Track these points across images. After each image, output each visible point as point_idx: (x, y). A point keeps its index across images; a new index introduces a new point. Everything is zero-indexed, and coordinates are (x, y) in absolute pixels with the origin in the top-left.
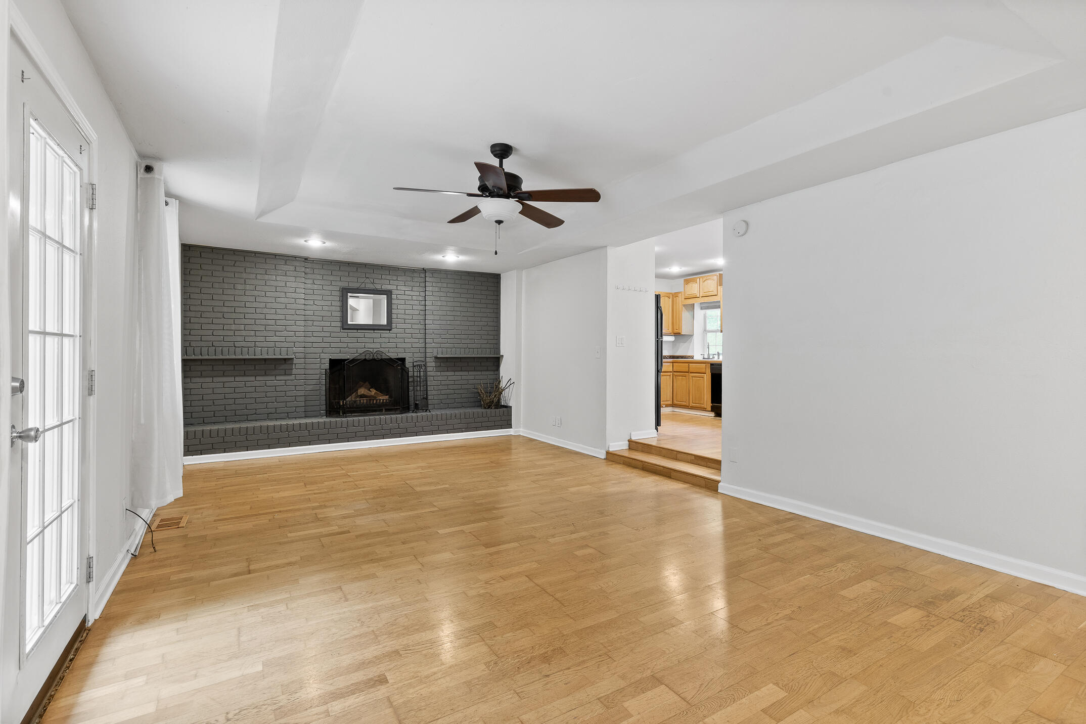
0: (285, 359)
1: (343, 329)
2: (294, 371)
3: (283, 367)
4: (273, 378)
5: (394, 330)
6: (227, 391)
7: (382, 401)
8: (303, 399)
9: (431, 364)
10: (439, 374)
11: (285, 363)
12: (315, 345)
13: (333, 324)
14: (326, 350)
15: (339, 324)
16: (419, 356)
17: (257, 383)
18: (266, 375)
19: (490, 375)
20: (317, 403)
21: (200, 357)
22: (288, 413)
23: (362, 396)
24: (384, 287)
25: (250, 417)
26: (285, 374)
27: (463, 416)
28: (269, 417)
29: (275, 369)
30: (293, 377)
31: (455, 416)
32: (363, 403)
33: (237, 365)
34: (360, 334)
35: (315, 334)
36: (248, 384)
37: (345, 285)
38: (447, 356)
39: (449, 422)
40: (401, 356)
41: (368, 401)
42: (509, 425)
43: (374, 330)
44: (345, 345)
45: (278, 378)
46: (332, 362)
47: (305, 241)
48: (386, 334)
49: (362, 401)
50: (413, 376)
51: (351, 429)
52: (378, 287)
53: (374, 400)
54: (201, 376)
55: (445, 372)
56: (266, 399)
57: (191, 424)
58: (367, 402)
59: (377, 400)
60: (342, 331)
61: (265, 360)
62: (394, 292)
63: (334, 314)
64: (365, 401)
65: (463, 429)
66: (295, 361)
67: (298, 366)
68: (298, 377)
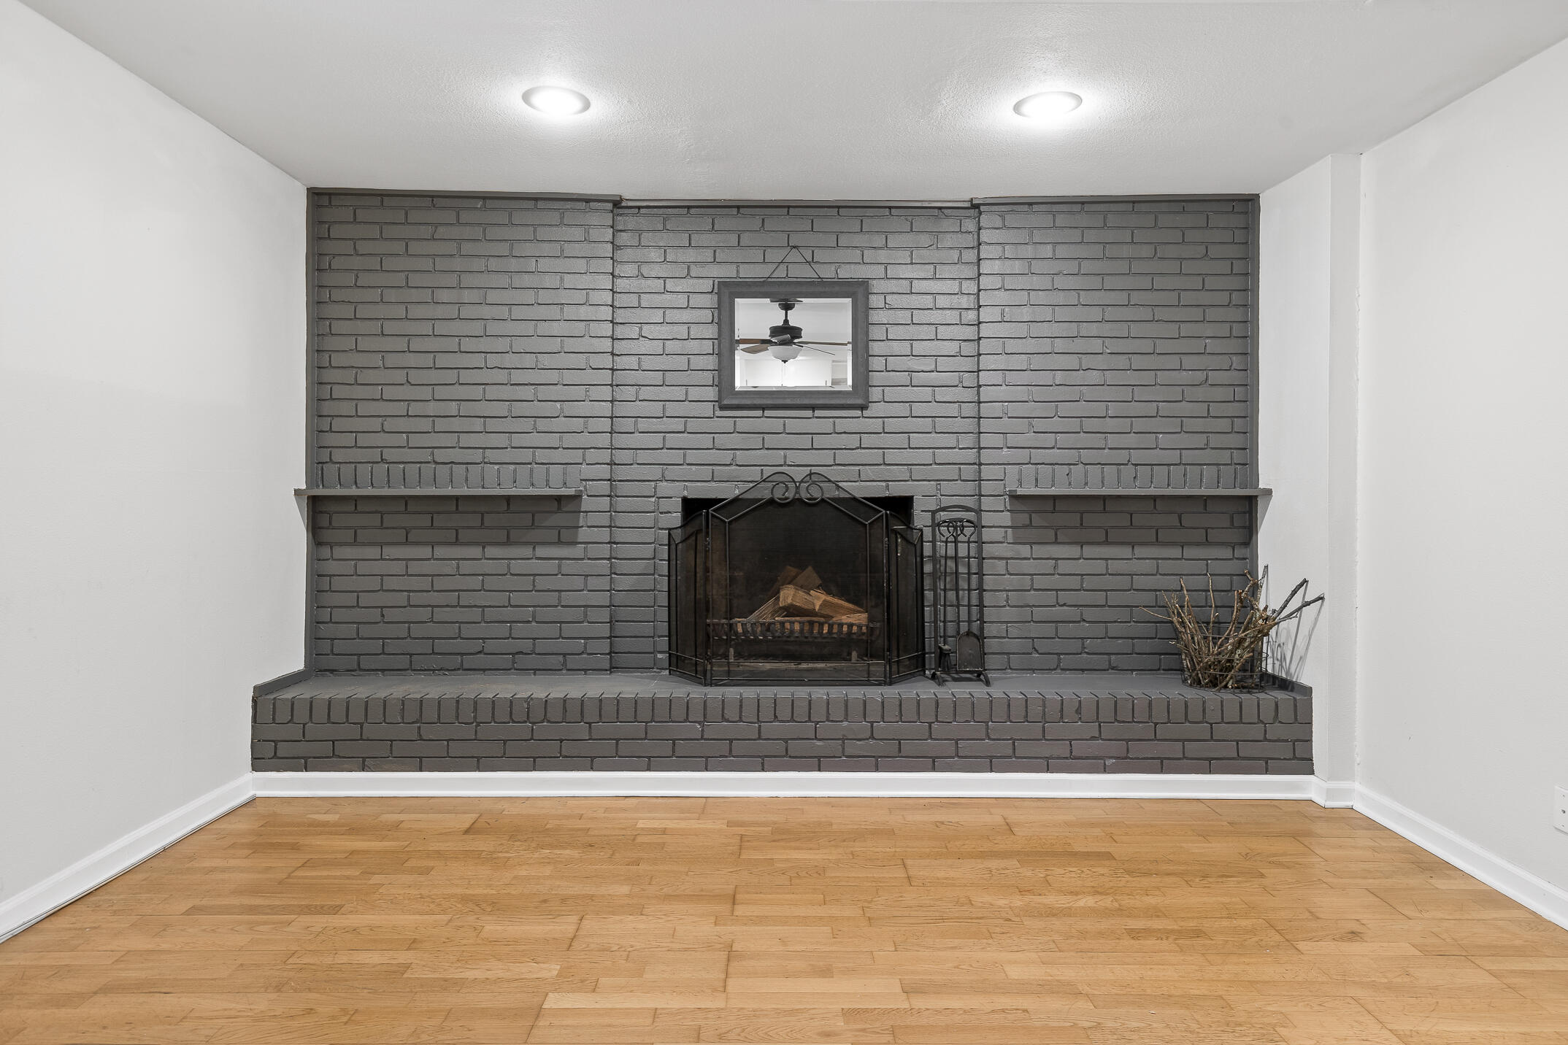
0: (559, 499)
1: (723, 408)
2: (584, 534)
3: (556, 519)
4: (527, 551)
5: (874, 410)
6: (415, 583)
7: (845, 629)
8: (605, 615)
9: (997, 518)
10: (1025, 550)
11: (559, 508)
12: (643, 457)
13: (694, 393)
14: (672, 472)
15: (711, 393)
16: (956, 492)
17: (488, 566)
18: (508, 542)
19: (1219, 560)
20: (647, 629)
21: (353, 491)
22: (564, 655)
23: (791, 611)
24: (845, 273)
25: (469, 662)
26: (559, 543)
27: (1107, 714)
28: (517, 664)
29: (533, 526)
30: (578, 551)
31: (1078, 711)
32: (792, 631)
33: (438, 513)
34: (770, 422)
35: (643, 424)
36: (466, 567)
37: (728, 272)
38: (1053, 491)
39: (1053, 729)
40: (898, 490)
41: (806, 628)
42: (1302, 762)
43: (813, 408)
44: (726, 457)
45: (541, 551)
46: (692, 507)
48: (850, 421)
49: (788, 625)
50: (933, 558)
51: (714, 729)
52: (827, 273)
53: (821, 625)
54: (355, 542)
55: (1049, 548)
56: (508, 613)
57: (332, 671)
58: (802, 630)
59: (831, 626)
60: (719, 413)
61: (508, 499)
62: (877, 286)
63: (698, 362)
64: (797, 627)
65: (1109, 762)
66: (587, 503)
67: (593, 519)
68: (594, 551)
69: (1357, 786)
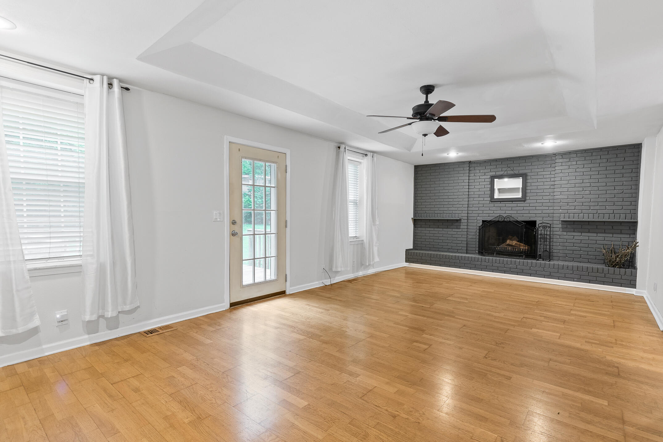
0: (457, 220)
1: (491, 202)
2: (462, 227)
3: (456, 224)
4: (451, 230)
5: (527, 201)
6: (431, 235)
7: (522, 250)
8: (466, 243)
9: (558, 226)
10: (565, 233)
11: (457, 222)
12: (474, 212)
13: (485, 199)
14: (480, 215)
15: (489, 199)
16: (547, 220)
17: (444, 232)
18: (447, 228)
20: (474, 246)
21: (421, 218)
22: (458, 250)
23: (509, 245)
24: (521, 172)
25: (440, 249)
26: (457, 228)
27: (575, 269)
28: (448, 250)
29: (452, 225)
30: (461, 230)
31: (567, 267)
32: (509, 249)
33: (435, 222)
34: (502, 204)
35: (474, 206)
36: (440, 232)
37: (493, 174)
38: (574, 220)
40: (532, 219)
43: (512, 201)
44: (492, 212)
45: (453, 230)
46: (483, 221)
47: (448, 154)
48: (522, 204)
49: (508, 248)
50: (541, 234)
52: (516, 172)
53: (516, 249)
54: (421, 227)
55: (572, 233)
56: (447, 241)
57: (417, 249)
58: (511, 249)
59: (518, 249)
60: (491, 203)
61: (448, 220)
62: (529, 174)
63: (486, 193)
64: (510, 249)
65: (575, 279)
66: (462, 221)
67: (464, 224)
68: (463, 230)
69: (646, 292)
